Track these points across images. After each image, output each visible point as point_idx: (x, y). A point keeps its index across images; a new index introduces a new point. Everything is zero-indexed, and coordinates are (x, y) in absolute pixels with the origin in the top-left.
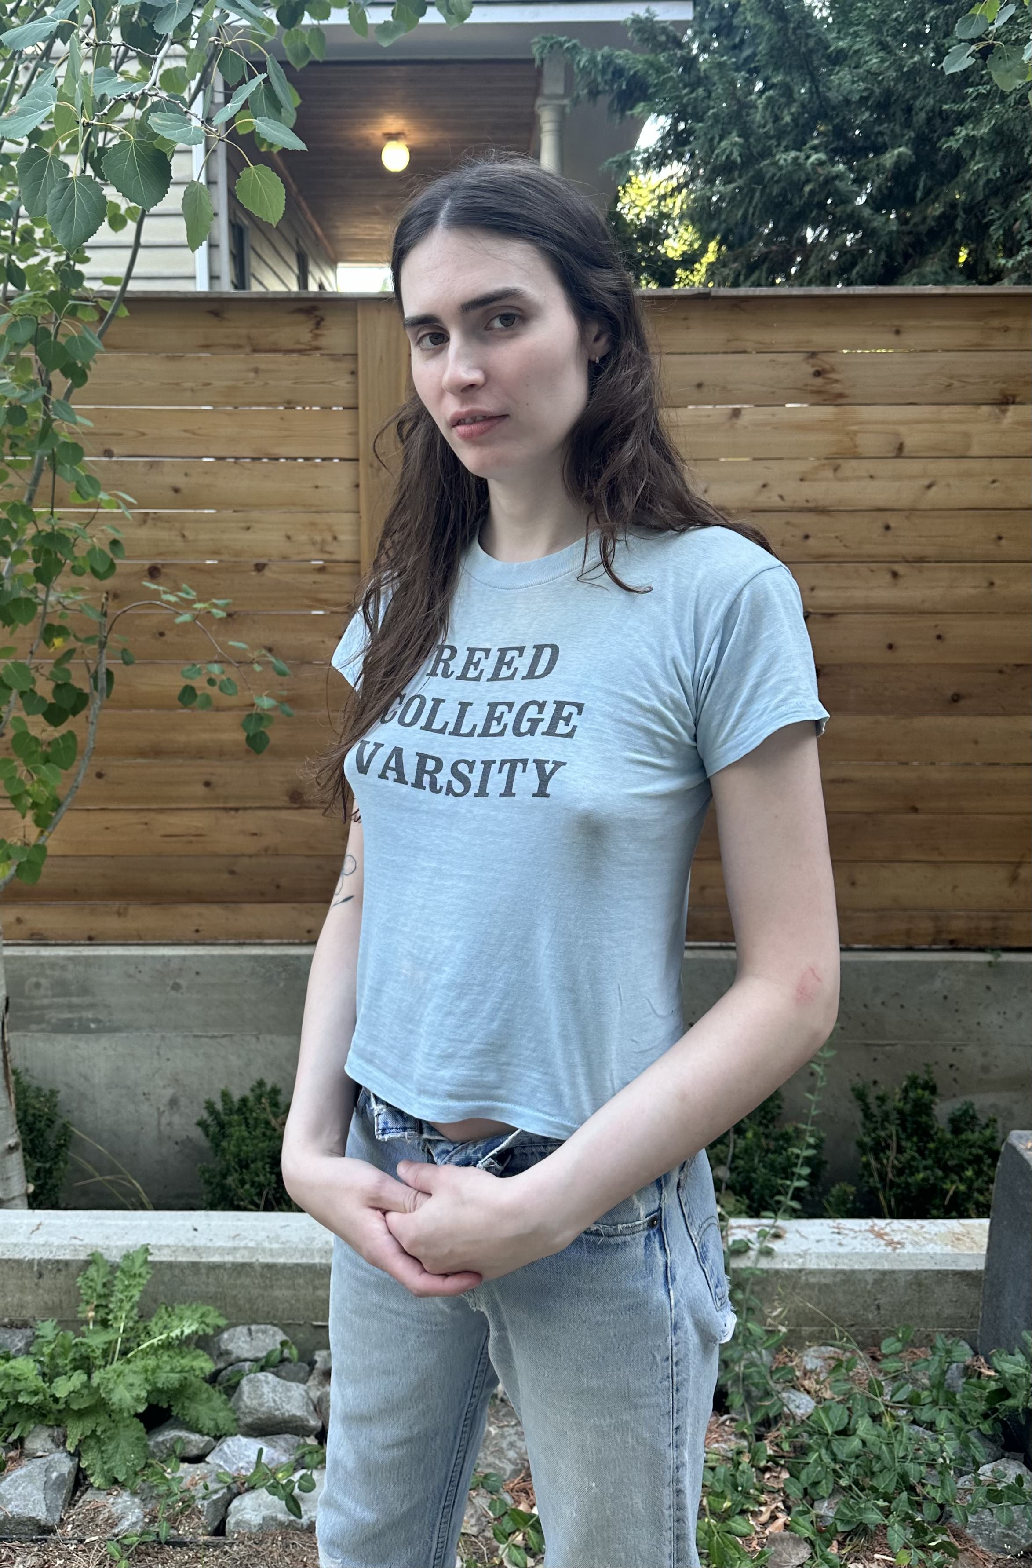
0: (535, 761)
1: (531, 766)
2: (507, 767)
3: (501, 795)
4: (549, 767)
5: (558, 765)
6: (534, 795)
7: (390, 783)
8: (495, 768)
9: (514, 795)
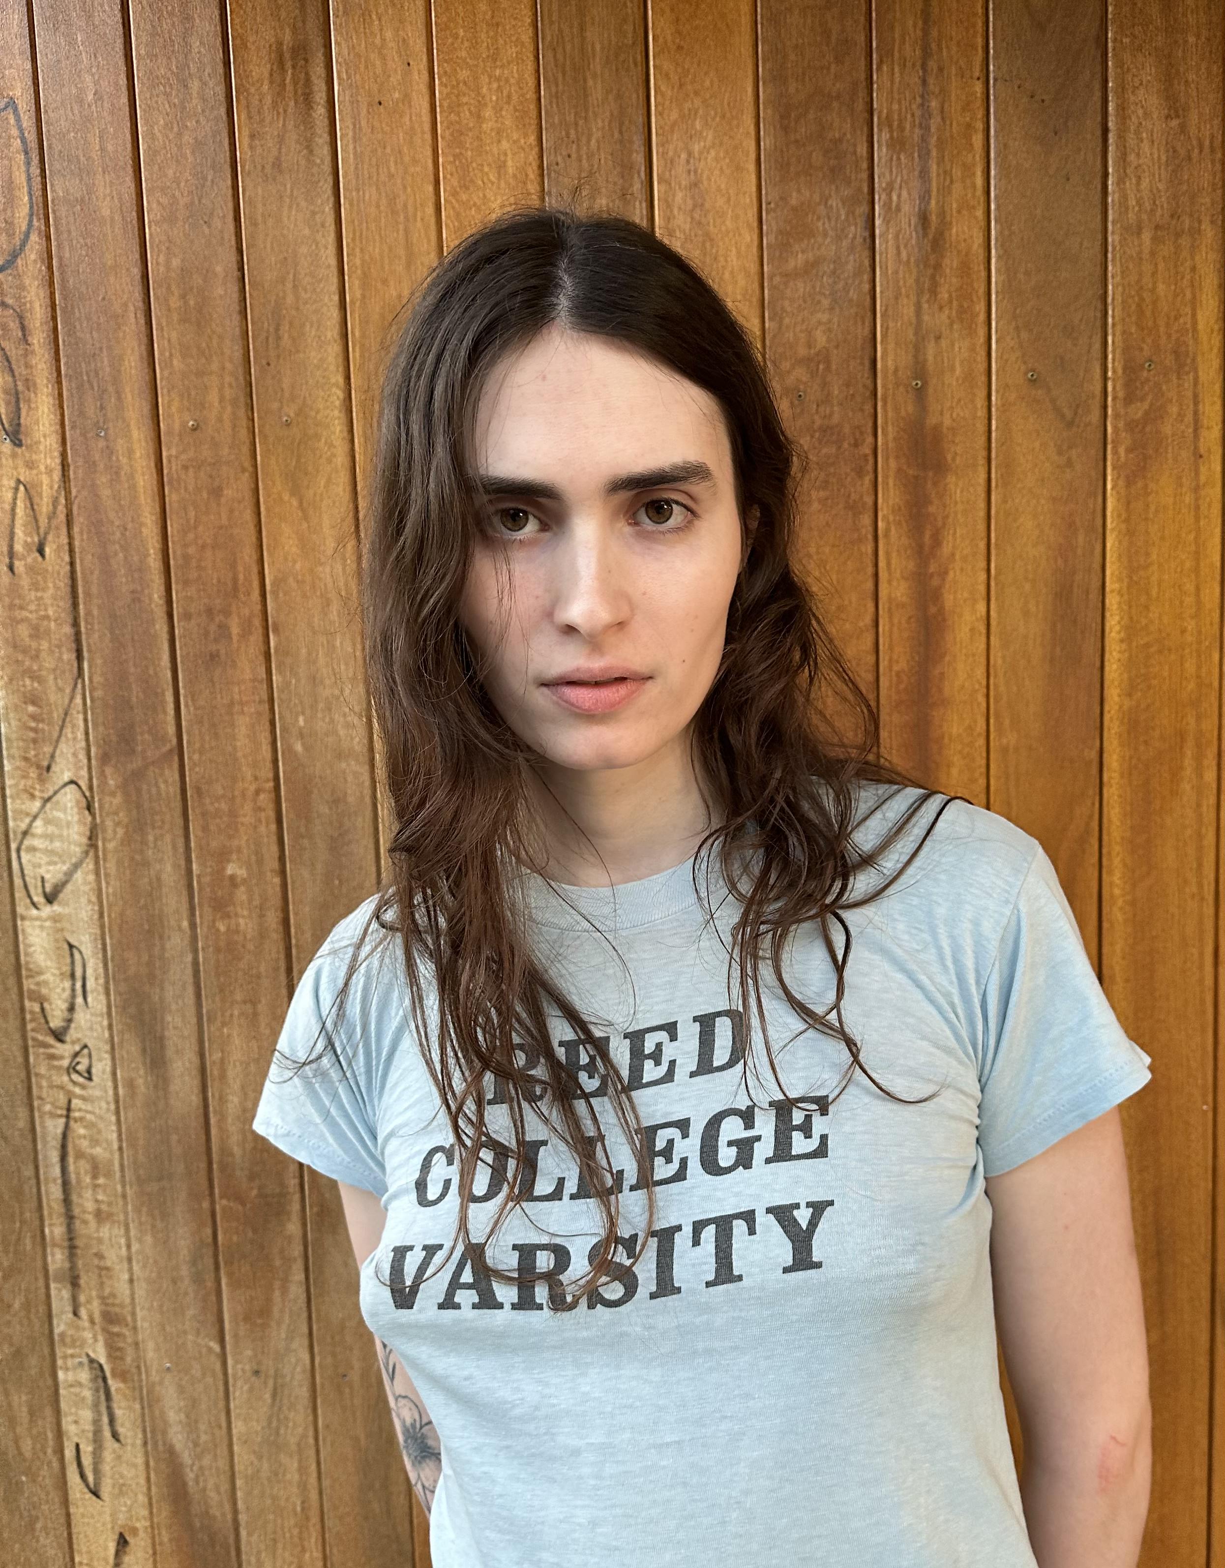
0: (769, 1210)
1: (764, 1221)
2: (709, 1233)
3: (708, 1284)
4: (803, 1216)
5: (819, 1208)
6: (786, 1270)
7: (467, 1313)
8: (682, 1241)
9: (740, 1278)
